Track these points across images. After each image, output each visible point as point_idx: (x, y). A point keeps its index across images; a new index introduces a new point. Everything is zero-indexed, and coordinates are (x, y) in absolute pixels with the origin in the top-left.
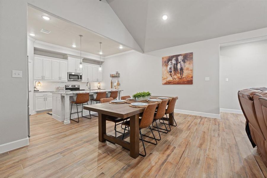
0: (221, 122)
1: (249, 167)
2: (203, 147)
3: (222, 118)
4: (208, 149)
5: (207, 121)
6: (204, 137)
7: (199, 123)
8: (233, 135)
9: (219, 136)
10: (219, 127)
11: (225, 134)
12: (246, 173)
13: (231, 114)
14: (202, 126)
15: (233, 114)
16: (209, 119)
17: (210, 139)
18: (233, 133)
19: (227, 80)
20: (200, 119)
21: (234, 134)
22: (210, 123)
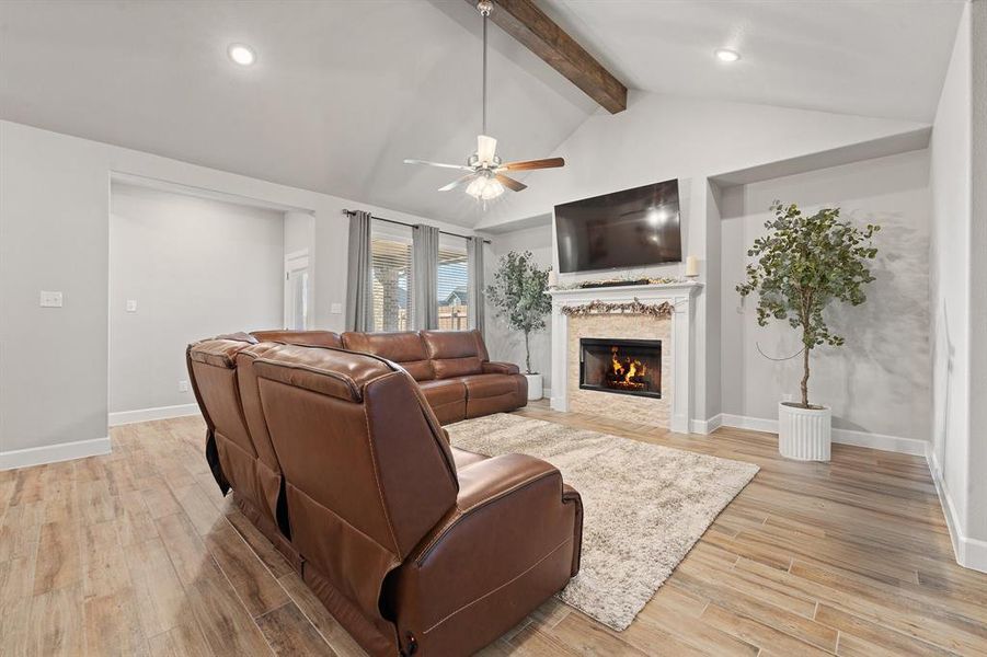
0: (117, 461)
1: (222, 548)
2: (62, 580)
3: (118, 447)
4: (86, 577)
5: (51, 481)
6: (57, 544)
7: (13, 498)
8: (168, 487)
9: (120, 512)
10: (112, 482)
11: (138, 495)
12: (216, 567)
13: (146, 424)
14: (34, 506)
15: (153, 423)
16: (63, 469)
17: (85, 537)
18: (165, 483)
19: (133, 305)
20: (15, 482)
21: (169, 483)
22: (70, 480)
